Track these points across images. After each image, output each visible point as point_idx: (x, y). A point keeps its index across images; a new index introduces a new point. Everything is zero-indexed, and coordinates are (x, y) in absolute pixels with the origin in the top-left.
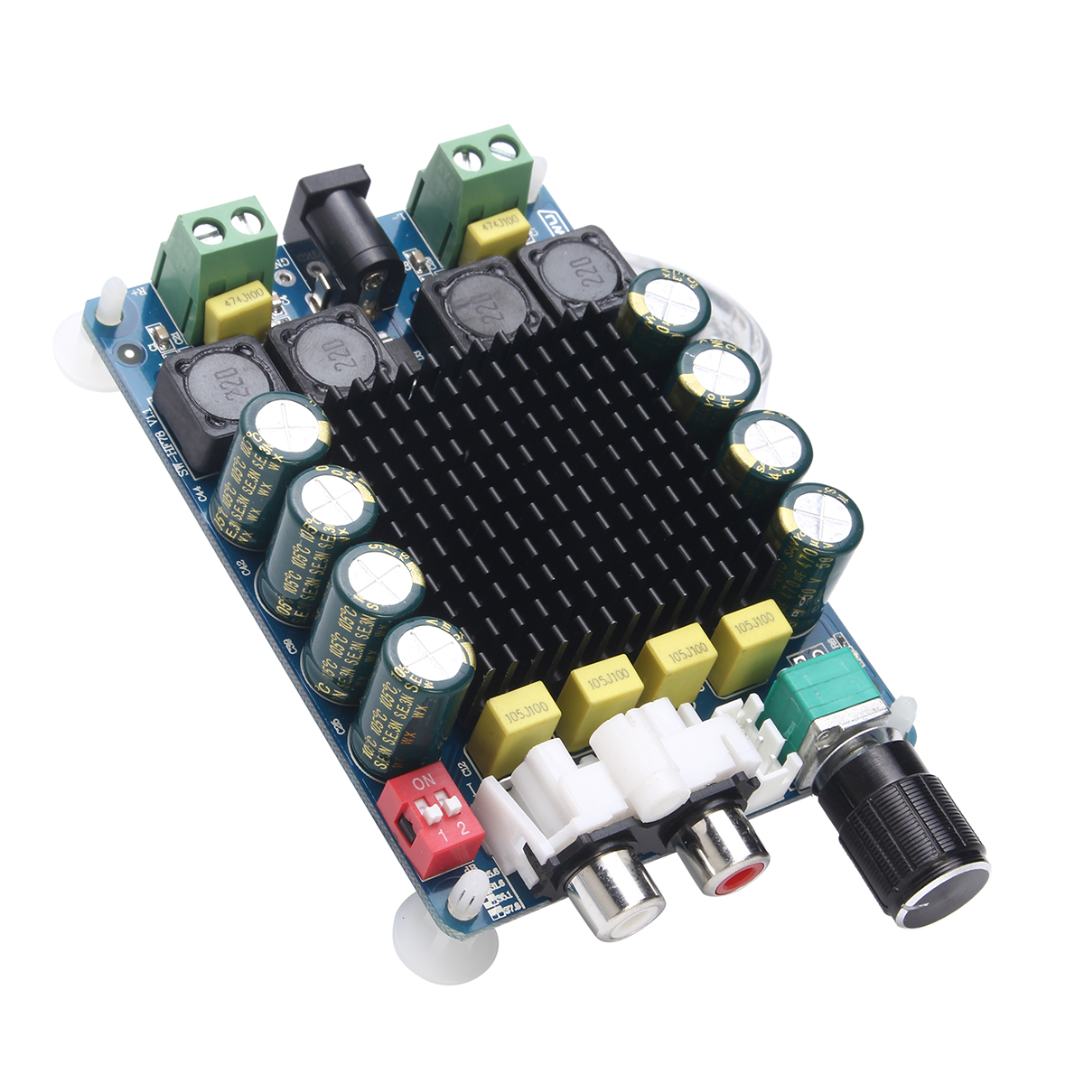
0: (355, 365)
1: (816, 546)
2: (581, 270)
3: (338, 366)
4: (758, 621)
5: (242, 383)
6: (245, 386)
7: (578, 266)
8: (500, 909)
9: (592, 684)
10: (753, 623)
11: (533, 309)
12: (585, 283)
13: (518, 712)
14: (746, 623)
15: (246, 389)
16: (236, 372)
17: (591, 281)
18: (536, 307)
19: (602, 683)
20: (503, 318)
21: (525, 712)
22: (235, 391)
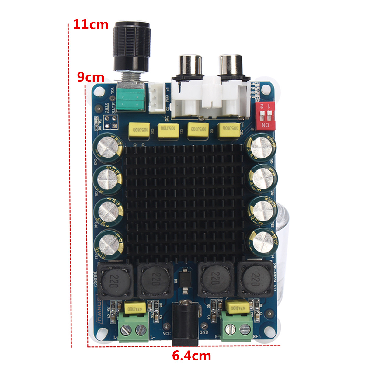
0: (212, 273)
1: (116, 138)
2: (115, 283)
3: (218, 274)
4: (139, 130)
5: (252, 279)
6: (252, 277)
7: (115, 285)
8: (256, 85)
9: (205, 129)
10: (141, 130)
11: (141, 273)
12: (117, 277)
13: (233, 129)
14: (143, 131)
15: (252, 276)
16: (252, 284)
17: (114, 277)
18: (139, 273)
19: (201, 129)
20: (153, 274)
21: (231, 128)
22: (256, 277)
